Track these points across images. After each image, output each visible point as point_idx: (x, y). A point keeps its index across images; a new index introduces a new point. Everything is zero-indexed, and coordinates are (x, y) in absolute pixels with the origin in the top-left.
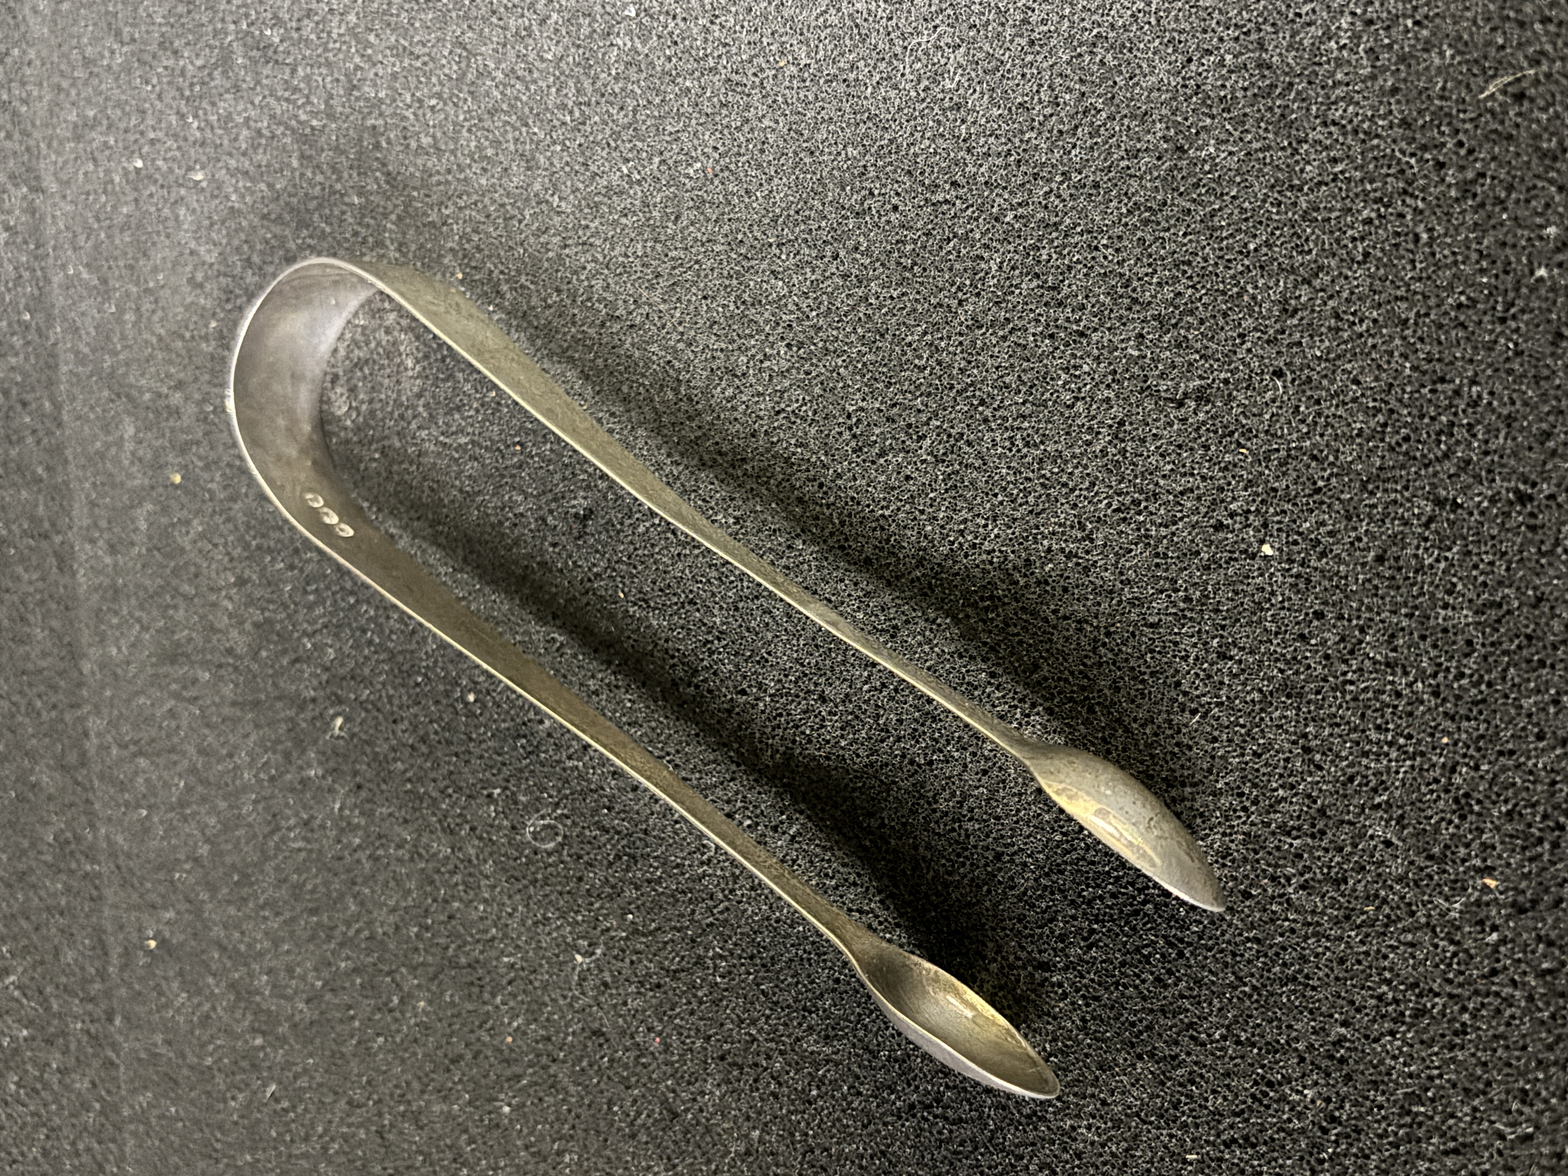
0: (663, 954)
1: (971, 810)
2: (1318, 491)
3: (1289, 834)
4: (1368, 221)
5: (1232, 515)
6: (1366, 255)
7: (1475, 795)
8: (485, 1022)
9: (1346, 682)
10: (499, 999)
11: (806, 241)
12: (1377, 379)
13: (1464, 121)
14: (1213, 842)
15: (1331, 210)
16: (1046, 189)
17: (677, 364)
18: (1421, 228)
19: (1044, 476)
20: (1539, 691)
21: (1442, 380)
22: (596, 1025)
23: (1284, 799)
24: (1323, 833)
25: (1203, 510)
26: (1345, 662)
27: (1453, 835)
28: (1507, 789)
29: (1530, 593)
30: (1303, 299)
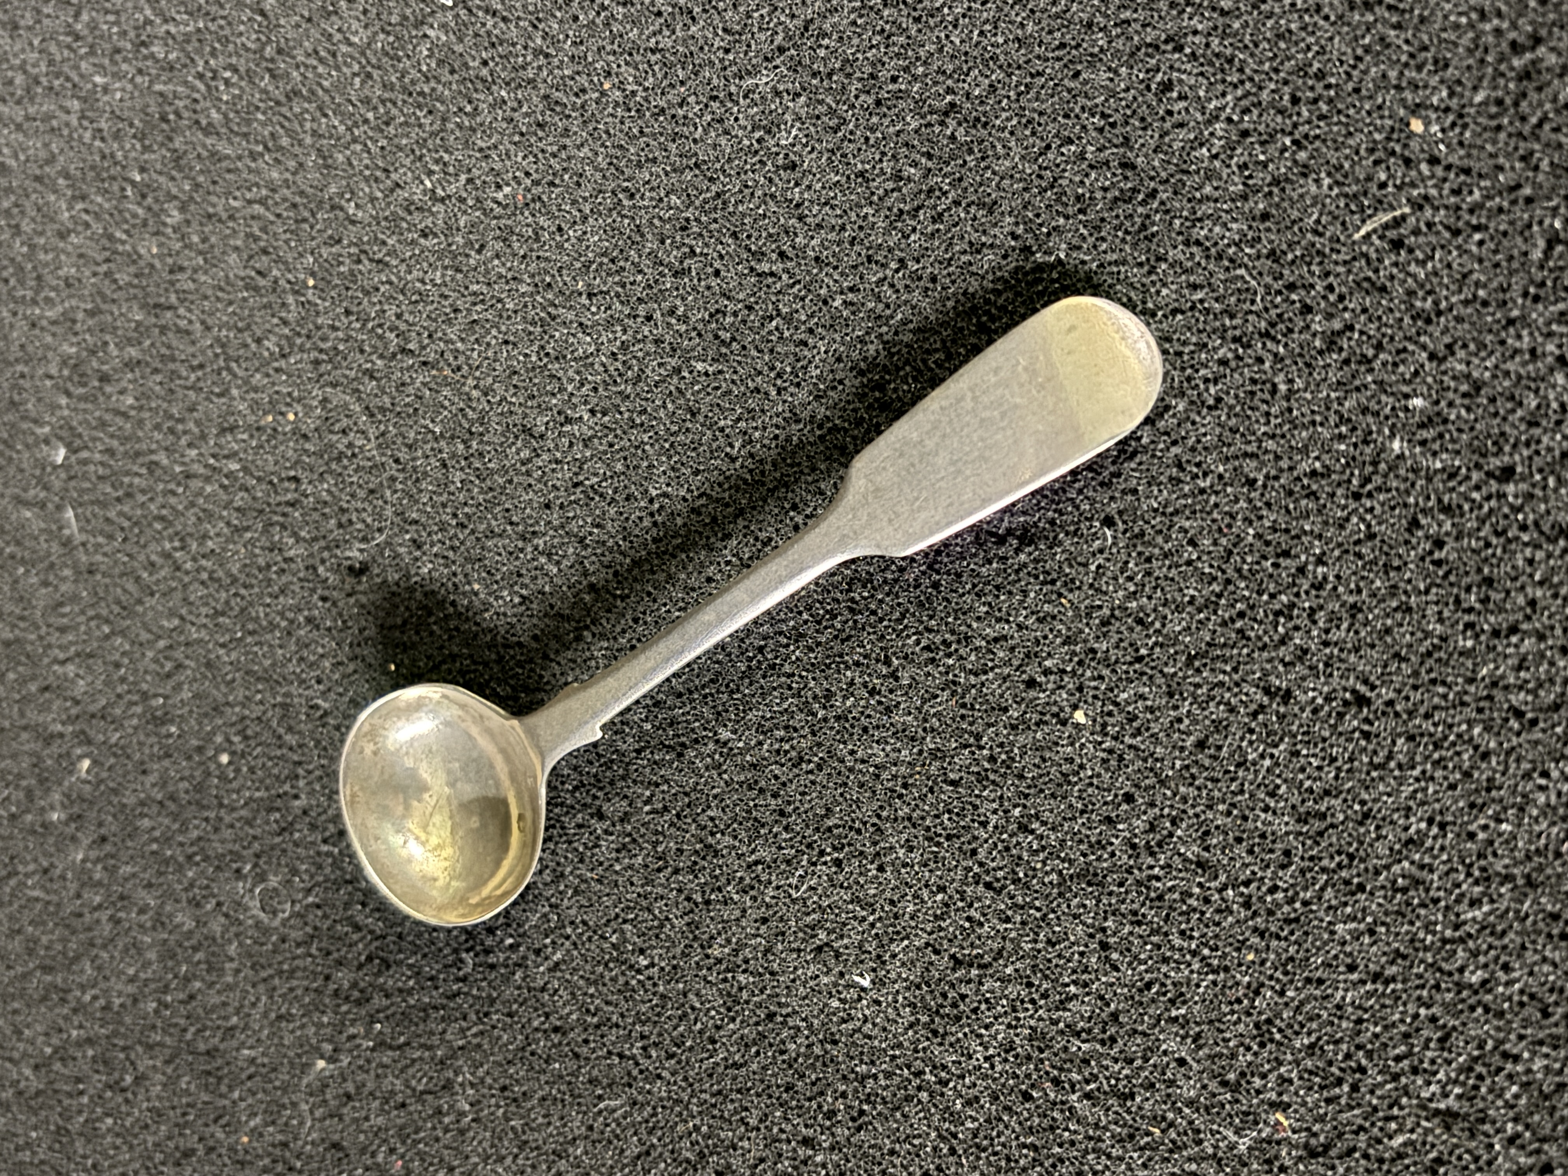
0: (411, 1071)
1: (746, 961)
2: (1140, 659)
3: (1078, 1034)
4: (1223, 362)
5: (1047, 672)
6: (1219, 400)
7: (1278, 1022)
8: (220, 1117)
9: (1150, 878)
10: (236, 1095)
11: (618, 295)
12: (1215, 543)
13: (1336, 263)
14: (997, 1032)
15: (1185, 343)
16: (880, 275)
17: (470, 413)
18: (1279, 379)
19: (852, 600)
20: (1354, 919)
21: (1286, 554)
22: (336, 1137)
23: (1076, 996)
24: (1113, 1040)
25: (1016, 663)
26: (1152, 854)
27: (1250, 1064)
28: (1311, 1020)
29: (1357, 807)
30: (1144, 441)
